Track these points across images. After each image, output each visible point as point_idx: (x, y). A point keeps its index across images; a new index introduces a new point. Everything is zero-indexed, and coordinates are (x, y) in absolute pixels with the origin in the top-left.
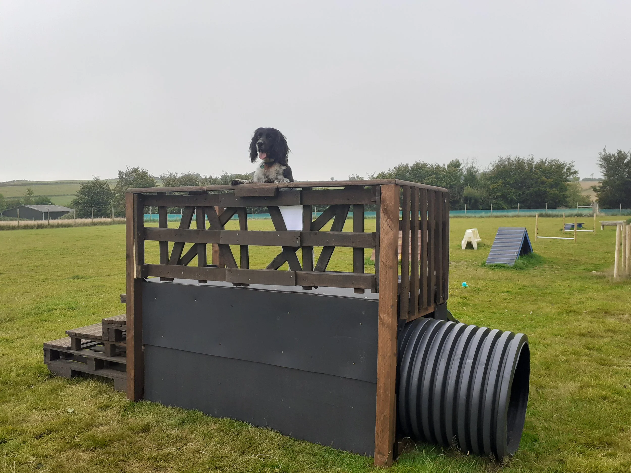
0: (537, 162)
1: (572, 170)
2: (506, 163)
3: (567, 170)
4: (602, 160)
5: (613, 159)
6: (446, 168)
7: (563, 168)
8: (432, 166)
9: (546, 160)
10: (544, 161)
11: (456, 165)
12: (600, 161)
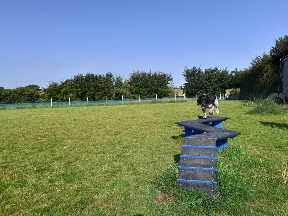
0: (153, 74)
1: (171, 78)
2: (137, 74)
3: (168, 78)
4: (185, 72)
5: (190, 71)
6: (105, 77)
7: (166, 77)
8: (96, 76)
9: (157, 73)
10: (156, 73)
11: (110, 76)
12: (184, 73)
